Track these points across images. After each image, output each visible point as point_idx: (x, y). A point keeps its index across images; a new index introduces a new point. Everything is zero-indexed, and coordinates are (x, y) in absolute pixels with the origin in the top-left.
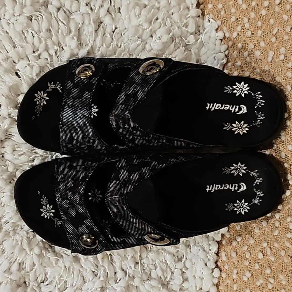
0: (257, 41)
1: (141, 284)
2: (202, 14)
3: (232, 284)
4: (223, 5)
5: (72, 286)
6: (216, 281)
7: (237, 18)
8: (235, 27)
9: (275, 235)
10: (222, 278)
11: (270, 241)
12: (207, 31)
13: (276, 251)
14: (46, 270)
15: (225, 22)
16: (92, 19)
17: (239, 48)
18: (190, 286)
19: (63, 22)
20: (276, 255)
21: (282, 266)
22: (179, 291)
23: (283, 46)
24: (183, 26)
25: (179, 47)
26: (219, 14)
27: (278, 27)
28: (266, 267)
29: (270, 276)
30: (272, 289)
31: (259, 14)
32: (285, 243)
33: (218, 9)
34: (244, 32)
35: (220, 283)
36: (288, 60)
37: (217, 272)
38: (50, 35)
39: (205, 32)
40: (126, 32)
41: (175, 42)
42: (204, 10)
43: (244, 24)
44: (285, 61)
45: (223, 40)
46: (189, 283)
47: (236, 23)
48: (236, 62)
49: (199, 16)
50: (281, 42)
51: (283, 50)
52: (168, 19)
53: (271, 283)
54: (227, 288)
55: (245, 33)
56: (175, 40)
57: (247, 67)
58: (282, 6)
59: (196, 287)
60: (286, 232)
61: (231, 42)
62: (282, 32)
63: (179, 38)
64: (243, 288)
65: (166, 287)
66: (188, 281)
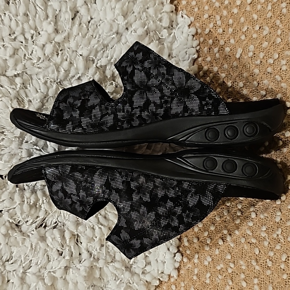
0: (228, 38)
1: (105, 266)
2: (175, 10)
3: (193, 268)
4: (197, 2)
5: (37, 264)
6: (177, 265)
7: (210, 15)
8: (207, 24)
9: (236, 223)
10: (184, 262)
11: (231, 229)
12: (180, 26)
13: (236, 238)
14: (11, 249)
15: (198, 19)
16: (68, 7)
17: (210, 44)
18: (152, 269)
19: (41, 7)
20: (235, 242)
21: (242, 252)
22: (142, 274)
23: (252, 44)
24: (158, 21)
25: (153, 40)
26: (193, 10)
27: (248, 25)
28: (226, 253)
29: (231, 261)
30: (232, 273)
31: (231, 12)
32: (247, 231)
33: (191, 6)
34: (215, 29)
35: (182, 267)
36: (256, 58)
37: (178, 257)
38: (28, 19)
39: (178, 27)
40: (101, 23)
41: (149, 36)
42: (178, 6)
43: (216, 21)
44: (253, 58)
45: (195, 36)
46: (152, 266)
47: (208, 20)
48: (206, 58)
49: (172, 12)
50: (250, 40)
51: (252, 47)
52: (144, 13)
53: (231, 267)
54: (188, 272)
55: (217, 30)
56: (150, 33)
57: (216, 63)
58: (253, 6)
59: (158, 270)
60: (248, 221)
61: (202, 38)
62: (251, 31)
63: (154, 32)
64: (204, 271)
65: (129, 270)
66: (151, 265)
